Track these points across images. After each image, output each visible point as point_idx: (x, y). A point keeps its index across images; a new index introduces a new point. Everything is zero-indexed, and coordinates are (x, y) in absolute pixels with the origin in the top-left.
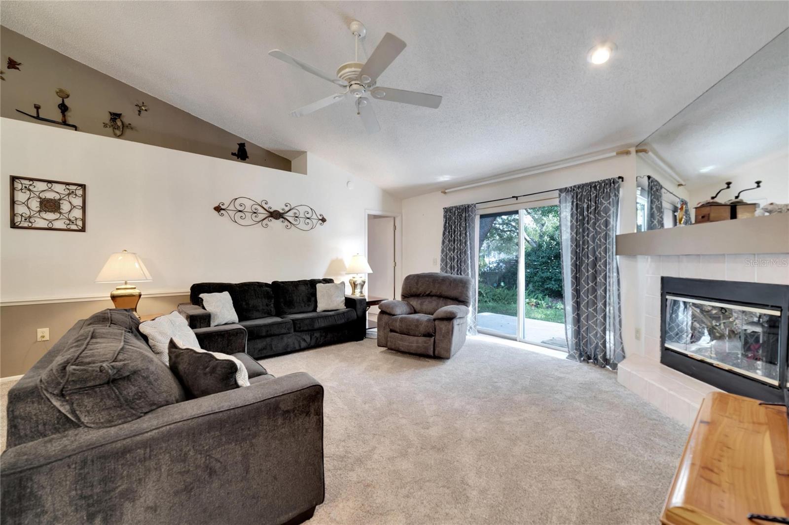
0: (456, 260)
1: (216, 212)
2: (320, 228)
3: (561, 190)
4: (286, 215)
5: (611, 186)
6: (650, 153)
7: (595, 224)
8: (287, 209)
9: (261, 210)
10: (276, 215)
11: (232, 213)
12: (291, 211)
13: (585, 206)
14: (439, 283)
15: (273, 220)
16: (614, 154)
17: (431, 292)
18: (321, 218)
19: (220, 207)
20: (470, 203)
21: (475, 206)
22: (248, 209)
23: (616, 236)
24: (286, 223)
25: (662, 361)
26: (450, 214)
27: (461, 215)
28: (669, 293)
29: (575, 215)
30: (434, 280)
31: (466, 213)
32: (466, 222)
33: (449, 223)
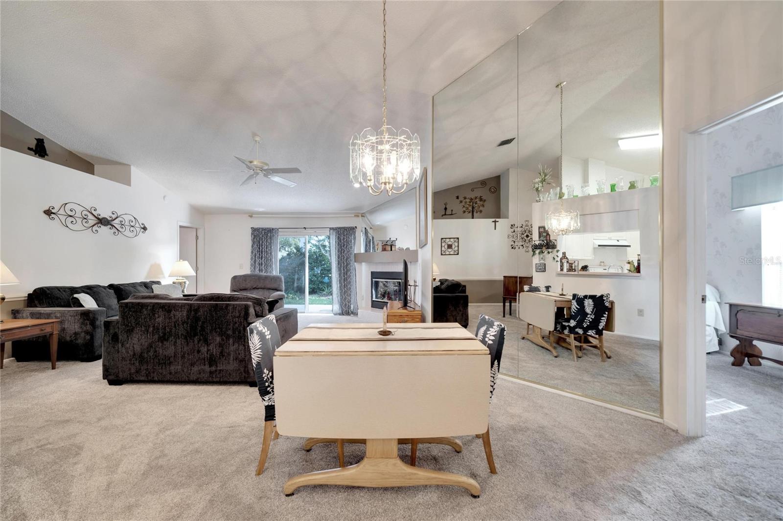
0: (263, 265)
1: (46, 216)
2: (142, 236)
3: (331, 229)
4: (113, 222)
5: (352, 230)
6: (366, 218)
7: (346, 247)
8: (114, 216)
9: (90, 217)
10: (103, 222)
11: (63, 218)
12: (117, 219)
13: (342, 238)
14: (263, 280)
15: (102, 226)
16: (353, 216)
17: (257, 286)
18: (142, 226)
19: (51, 211)
20: (274, 227)
21: (278, 230)
22: (78, 215)
23: (355, 254)
24: (114, 230)
25: (372, 306)
26: (258, 233)
27: (267, 235)
28: (374, 278)
29: (337, 242)
30: (259, 278)
31: (271, 234)
32: (271, 240)
33: (257, 239)
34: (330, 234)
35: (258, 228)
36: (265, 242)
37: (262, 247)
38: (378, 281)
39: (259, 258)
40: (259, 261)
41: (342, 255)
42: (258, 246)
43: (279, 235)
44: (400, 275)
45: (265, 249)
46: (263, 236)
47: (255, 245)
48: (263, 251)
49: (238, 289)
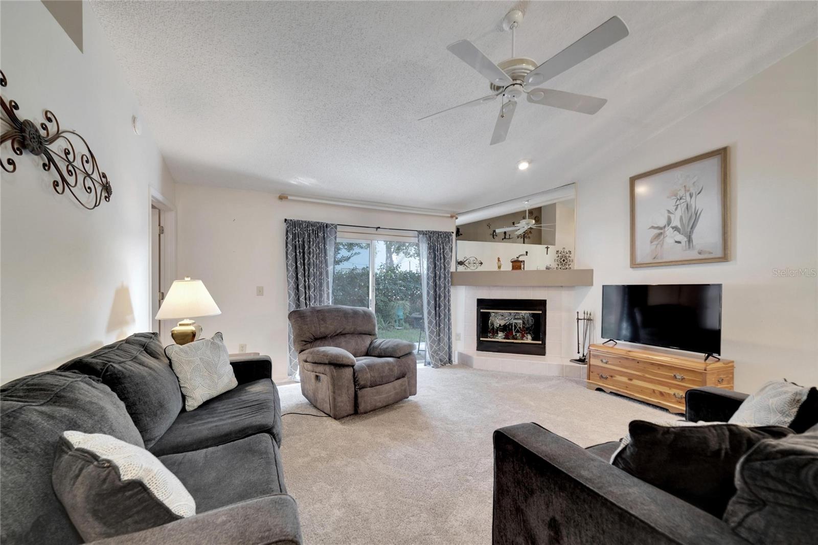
3: (420, 232)
4: (51, 147)
5: (448, 237)
12: (58, 141)
13: (436, 248)
18: (104, 182)
20: (329, 222)
24: (54, 174)
25: (478, 349)
26: (299, 230)
27: (318, 234)
28: (483, 309)
29: (430, 253)
30: (345, 314)
31: (324, 233)
32: (325, 244)
33: (299, 241)
34: (418, 241)
35: (299, 221)
36: (313, 247)
37: (308, 256)
38: (489, 313)
39: (305, 277)
40: (305, 281)
41: (435, 274)
42: (302, 254)
43: (337, 236)
44: (542, 304)
45: (315, 260)
46: (309, 236)
47: (296, 252)
48: (312, 264)
49: (313, 338)
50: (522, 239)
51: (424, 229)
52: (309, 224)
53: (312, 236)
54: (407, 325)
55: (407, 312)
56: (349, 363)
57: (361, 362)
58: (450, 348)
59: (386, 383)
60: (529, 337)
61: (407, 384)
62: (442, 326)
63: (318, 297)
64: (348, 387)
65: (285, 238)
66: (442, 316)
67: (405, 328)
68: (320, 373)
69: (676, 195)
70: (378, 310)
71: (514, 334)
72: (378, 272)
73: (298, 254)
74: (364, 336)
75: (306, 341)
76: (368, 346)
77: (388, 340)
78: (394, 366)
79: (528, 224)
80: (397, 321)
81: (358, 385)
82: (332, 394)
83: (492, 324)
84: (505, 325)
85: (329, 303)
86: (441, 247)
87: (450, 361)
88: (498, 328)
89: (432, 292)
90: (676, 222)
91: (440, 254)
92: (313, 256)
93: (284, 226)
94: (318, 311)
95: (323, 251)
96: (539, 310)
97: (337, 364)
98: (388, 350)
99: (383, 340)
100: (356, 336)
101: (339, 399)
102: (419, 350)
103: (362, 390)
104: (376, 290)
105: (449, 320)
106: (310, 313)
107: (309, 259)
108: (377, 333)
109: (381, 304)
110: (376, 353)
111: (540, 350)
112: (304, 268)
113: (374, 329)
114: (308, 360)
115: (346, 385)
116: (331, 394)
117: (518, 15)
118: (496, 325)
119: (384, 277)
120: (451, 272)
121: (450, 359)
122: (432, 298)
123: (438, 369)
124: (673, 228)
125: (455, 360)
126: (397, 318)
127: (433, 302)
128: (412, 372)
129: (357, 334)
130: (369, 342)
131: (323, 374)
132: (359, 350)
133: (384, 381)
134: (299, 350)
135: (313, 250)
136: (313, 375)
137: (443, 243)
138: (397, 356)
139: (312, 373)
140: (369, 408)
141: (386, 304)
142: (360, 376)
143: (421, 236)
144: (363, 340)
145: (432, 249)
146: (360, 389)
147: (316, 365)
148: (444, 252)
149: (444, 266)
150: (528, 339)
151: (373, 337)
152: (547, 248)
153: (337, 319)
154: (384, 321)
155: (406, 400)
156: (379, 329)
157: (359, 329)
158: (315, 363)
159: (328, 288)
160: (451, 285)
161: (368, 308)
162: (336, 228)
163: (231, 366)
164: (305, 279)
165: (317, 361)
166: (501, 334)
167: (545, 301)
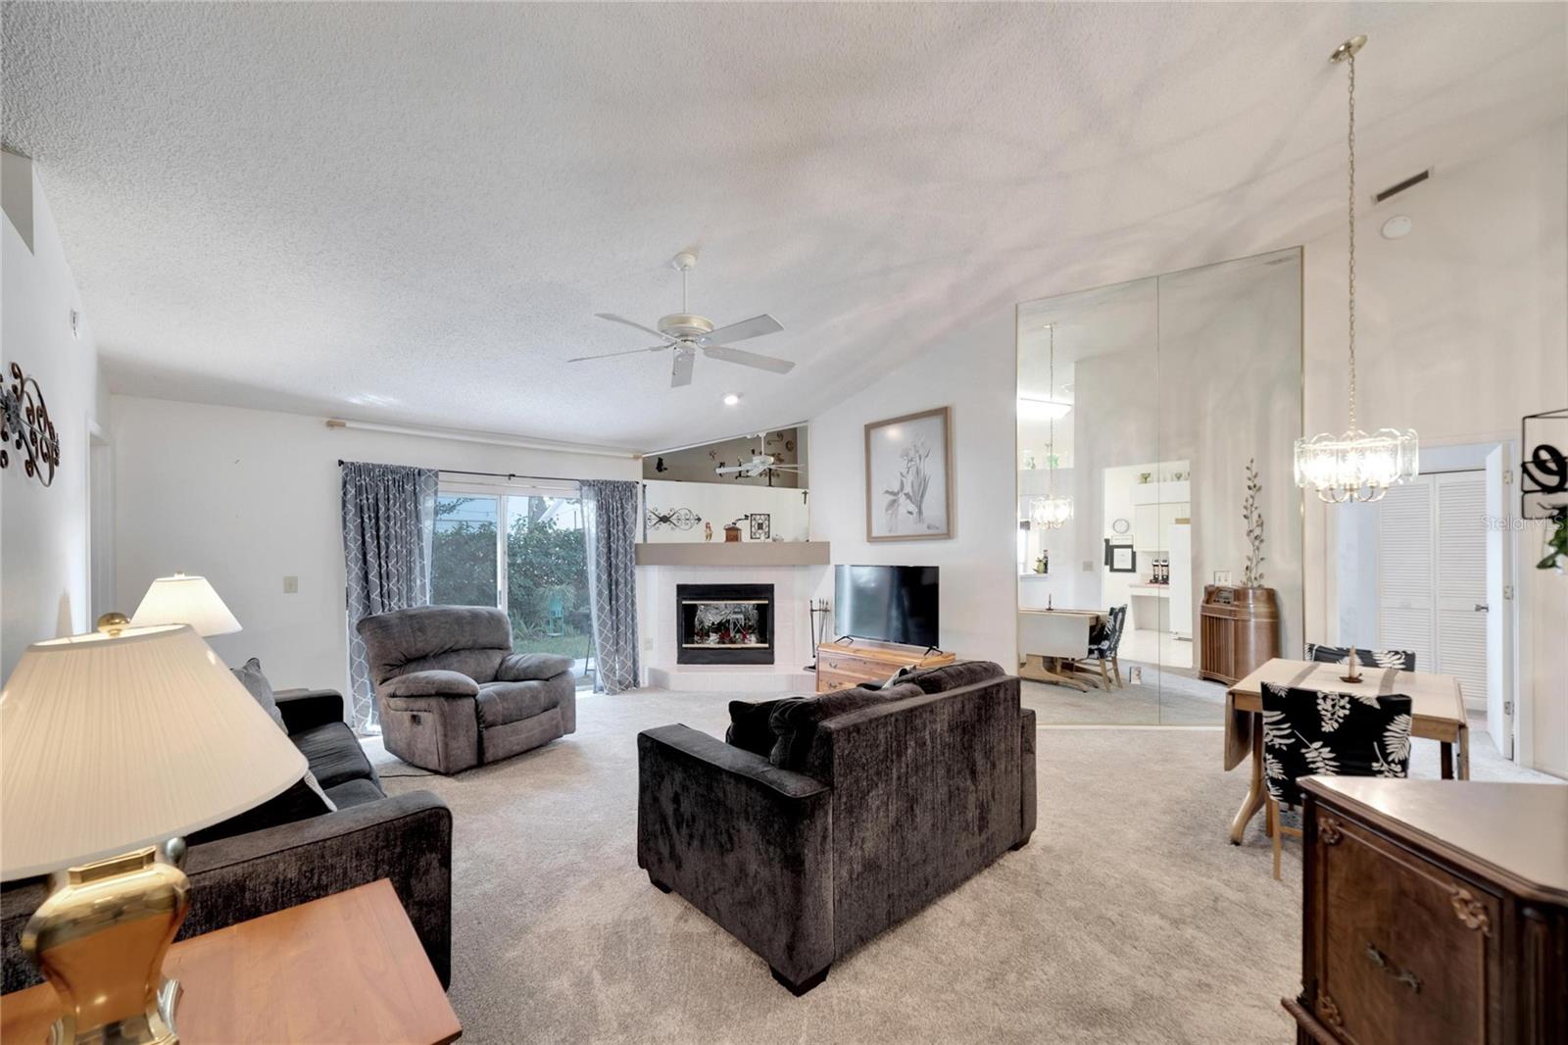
3: (583, 483)
4: (20, 413)
5: (626, 489)
12: (23, 400)
13: (611, 507)
16: (632, 456)
20: (423, 466)
21: (433, 475)
24: (24, 450)
25: (679, 662)
26: (368, 479)
27: (403, 487)
28: (685, 599)
29: (600, 516)
30: (458, 619)
31: (415, 484)
32: (416, 503)
33: (368, 499)
34: (581, 496)
35: (368, 464)
36: (395, 509)
37: (385, 524)
38: (695, 605)
39: (380, 558)
40: (380, 565)
41: (609, 548)
42: (373, 521)
43: (439, 489)
44: (766, 591)
45: (398, 530)
46: (387, 489)
47: (362, 518)
48: (392, 537)
49: (403, 659)
50: (768, 478)
51: (591, 478)
52: (386, 470)
53: (393, 491)
54: (571, 629)
55: (570, 605)
56: (470, 692)
57: (486, 690)
58: (635, 662)
59: (528, 717)
60: (753, 638)
61: (560, 718)
62: (622, 628)
63: (404, 592)
64: (467, 726)
65: (342, 493)
66: (622, 613)
67: (567, 635)
68: (418, 711)
69: (907, 456)
70: (513, 603)
71: (732, 635)
72: (513, 533)
73: (367, 520)
74: (490, 651)
75: (392, 666)
76: (497, 666)
77: (530, 655)
78: (540, 692)
79: (763, 463)
80: (551, 623)
81: (484, 722)
82: (442, 738)
83: (702, 622)
84: (720, 624)
85: (426, 601)
86: (619, 506)
87: (636, 683)
88: (710, 627)
89: (605, 577)
90: (908, 489)
91: (617, 516)
92: (395, 524)
93: (339, 472)
94: (412, 617)
95: (414, 515)
96: (765, 599)
97: (450, 695)
98: (529, 670)
99: (522, 655)
100: (477, 652)
101: (453, 744)
102: (586, 670)
103: (490, 729)
104: (510, 565)
105: (633, 619)
106: (397, 621)
107: (388, 528)
108: (511, 645)
109: (520, 593)
110: (511, 675)
111: (766, 657)
112: (378, 543)
113: (507, 640)
114: (398, 693)
115: (465, 723)
116: (440, 738)
117: (690, 260)
118: (707, 624)
119: (526, 542)
120: (636, 545)
121: (635, 680)
122: (606, 586)
123: (616, 696)
124: (905, 494)
125: (644, 679)
126: (551, 618)
127: (606, 592)
128: (569, 700)
129: (478, 649)
130: (498, 661)
131: (425, 711)
132: (482, 673)
133: (525, 714)
134: (380, 679)
135: (395, 513)
136: (407, 716)
137: (621, 499)
138: (546, 677)
139: (405, 713)
140: (501, 754)
141: (529, 591)
142: (485, 709)
143: (585, 488)
144: (489, 658)
145: (603, 508)
146: (486, 728)
147: (412, 699)
148: (623, 513)
149: (624, 534)
150: (752, 642)
151: (506, 653)
152: (805, 493)
153: (444, 628)
154: (525, 623)
155: (559, 740)
156: (516, 638)
157: (483, 641)
158: (412, 696)
159: (423, 575)
160: (637, 564)
161: (496, 606)
162: (437, 477)
163: (277, 708)
164: (380, 563)
165: (415, 694)
166: (714, 637)
167: (772, 586)
